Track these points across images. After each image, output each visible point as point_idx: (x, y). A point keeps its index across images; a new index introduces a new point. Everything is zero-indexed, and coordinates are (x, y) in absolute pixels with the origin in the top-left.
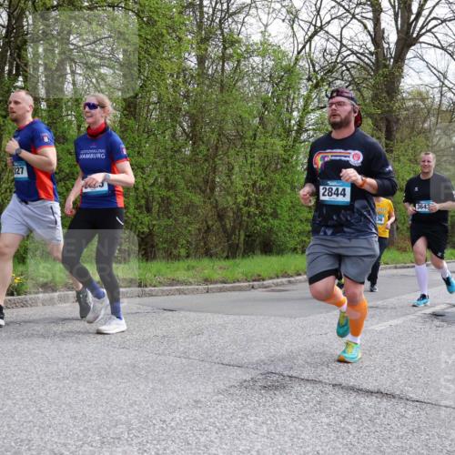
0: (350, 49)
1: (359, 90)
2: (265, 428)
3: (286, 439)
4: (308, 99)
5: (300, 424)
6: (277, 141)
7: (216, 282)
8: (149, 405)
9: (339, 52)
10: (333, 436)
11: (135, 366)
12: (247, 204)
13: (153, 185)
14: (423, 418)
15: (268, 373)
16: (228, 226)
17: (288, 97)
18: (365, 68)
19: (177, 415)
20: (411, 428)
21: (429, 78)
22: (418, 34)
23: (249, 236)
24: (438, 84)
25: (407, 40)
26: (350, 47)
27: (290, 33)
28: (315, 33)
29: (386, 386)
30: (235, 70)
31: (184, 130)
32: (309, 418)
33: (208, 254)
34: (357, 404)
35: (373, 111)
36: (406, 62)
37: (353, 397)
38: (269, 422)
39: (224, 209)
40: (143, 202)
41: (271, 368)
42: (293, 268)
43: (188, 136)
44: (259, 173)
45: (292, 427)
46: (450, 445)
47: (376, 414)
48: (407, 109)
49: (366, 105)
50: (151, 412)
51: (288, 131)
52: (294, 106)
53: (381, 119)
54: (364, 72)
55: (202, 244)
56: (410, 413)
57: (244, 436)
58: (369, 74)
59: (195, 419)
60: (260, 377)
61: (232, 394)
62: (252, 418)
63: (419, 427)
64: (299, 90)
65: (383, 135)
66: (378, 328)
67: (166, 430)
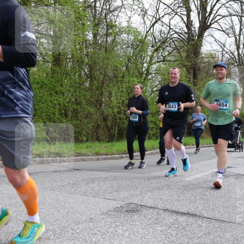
0: (174, 31)
1: (179, 52)
2: (127, 233)
3: (139, 239)
4: (152, 57)
5: (146, 231)
6: (135, 79)
7: (102, 155)
8: (65, 221)
9: (169, 32)
10: (163, 237)
11: (58, 200)
12: (119, 113)
13: (68, 102)
14: (211, 227)
15: (130, 203)
16: (109, 125)
17: (141, 56)
18: (182, 41)
19: (80, 226)
20: (205, 232)
21: (216, 47)
22: (210, 23)
23: (120, 130)
24: (221, 50)
25: (205, 26)
26: (174, 30)
27: (143, 22)
28: (156, 22)
29: (192, 211)
30: (113, 41)
31: (86, 73)
32: (151, 228)
33: (98, 139)
34: (177, 220)
35: (187, 64)
36: (204, 38)
37: (174, 216)
38: (130, 230)
39: (107, 115)
40: (63, 111)
41: (131, 201)
43: (88, 76)
44: (126, 96)
45: (142, 232)
47: (186, 225)
48: (204, 63)
49: (182, 61)
50: (66, 224)
51: (141, 74)
52: (144, 61)
53: (191, 68)
54: (182, 43)
55: (95, 134)
56: (205, 224)
57: (116, 237)
58: (184, 44)
59: (90, 228)
60: (125, 205)
61: (110, 215)
62: (121, 228)
63: (209, 232)
64: (147, 52)
65: (191, 77)
66: (188, 179)
67: (74, 234)
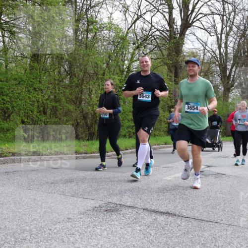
1: (160, 50)
2: (105, 233)
3: (117, 238)
4: (133, 54)
5: (125, 230)
6: (116, 77)
7: (81, 153)
8: (42, 221)
9: (150, 30)
10: (142, 236)
11: (35, 200)
13: (47, 99)
14: (190, 226)
15: (109, 203)
16: (89, 123)
17: (123, 53)
18: (164, 38)
19: (57, 226)
20: (183, 231)
21: (198, 45)
22: (192, 21)
24: (202, 48)
25: (187, 24)
26: (156, 27)
27: (124, 18)
28: (138, 19)
29: (171, 210)
30: (94, 37)
31: (65, 69)
32: (130, 227)
33: (78, 138)
34: (156, 219)
35: (168, 62)
36: (186, 36)
37: (154, 216)
38: (108, 229)
39: (87, 113)
40: (42, 109)
41: (110, 200)
42: (123, 146)
43: (67, 73)
45: (120, 232)
46: (204, 240)
47: (165, 224)
49: (164, 59)
50: (43, 224)
51: (122, 72)
52: (126, 58)
53: (172, 66)
54: (163, 41)
55: (75, 132)
56: (184, 224)
57: (94, 237)
58: (166, 42)
59: (68, 228)
60: (104, 205)
61: (88, 215)
62: (99, 227)
63: (188, 231)
64: (128, 49)
65: (173, 75)
66: (168, 178)
67: (51, 234)
